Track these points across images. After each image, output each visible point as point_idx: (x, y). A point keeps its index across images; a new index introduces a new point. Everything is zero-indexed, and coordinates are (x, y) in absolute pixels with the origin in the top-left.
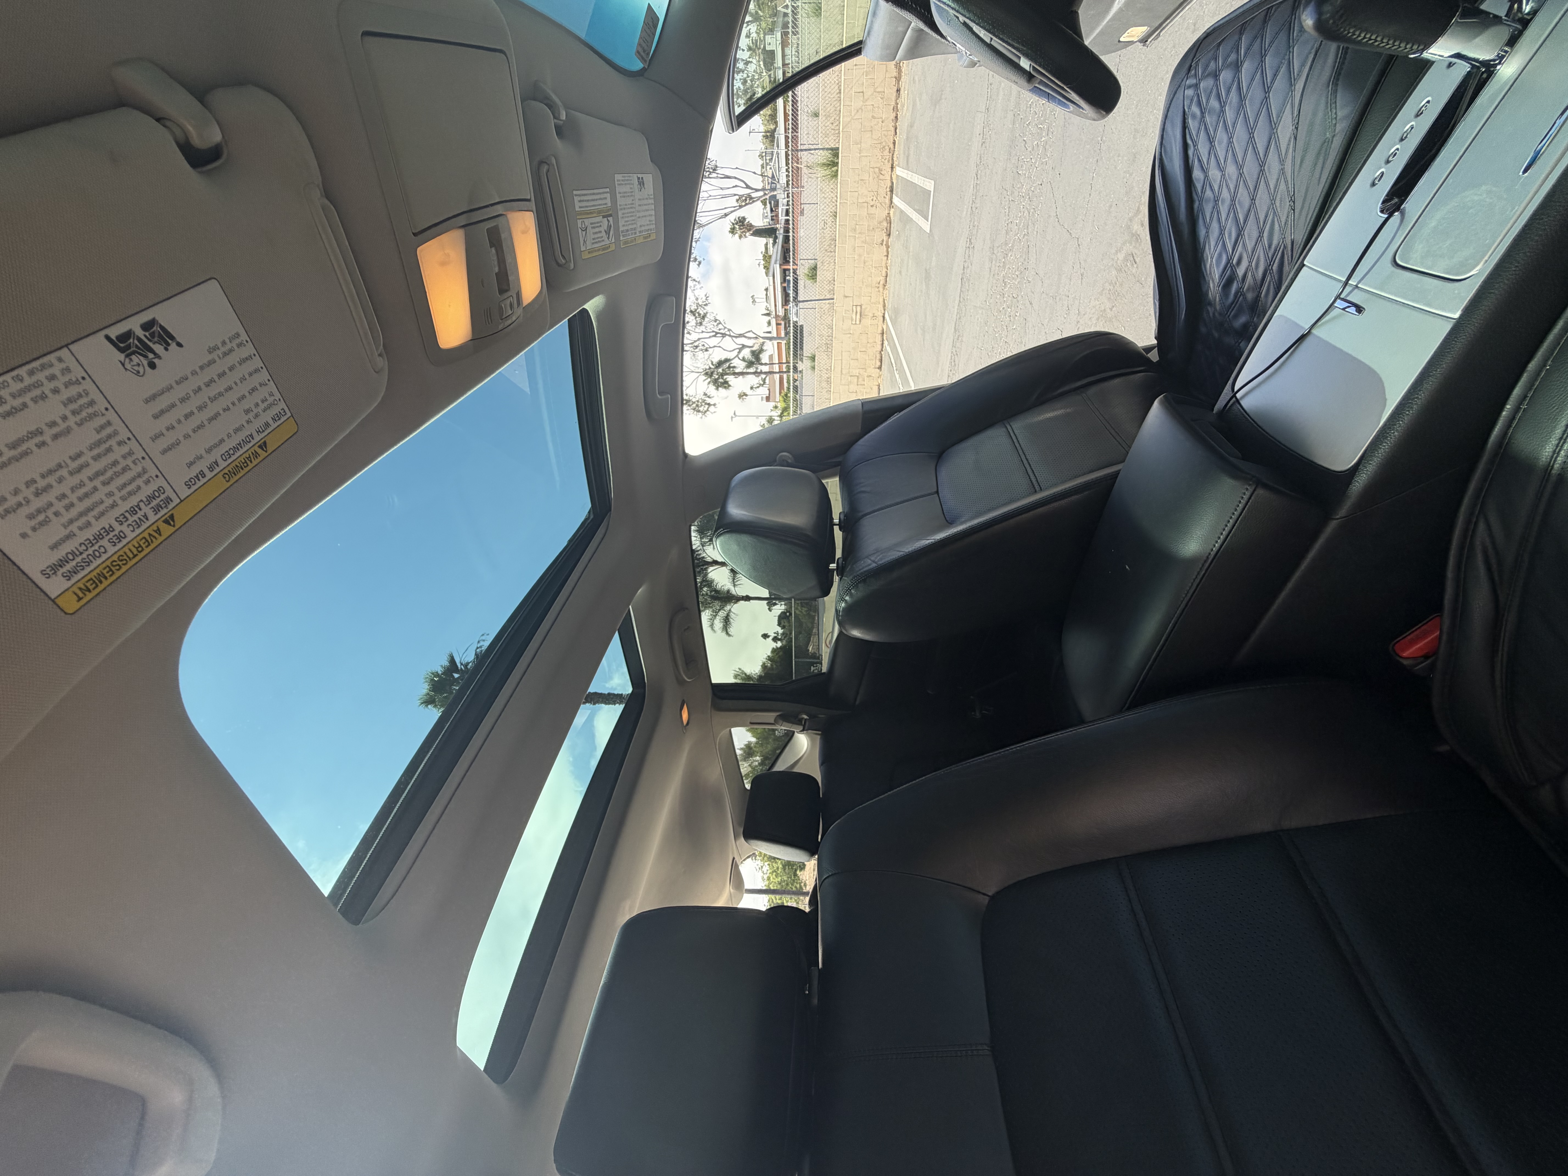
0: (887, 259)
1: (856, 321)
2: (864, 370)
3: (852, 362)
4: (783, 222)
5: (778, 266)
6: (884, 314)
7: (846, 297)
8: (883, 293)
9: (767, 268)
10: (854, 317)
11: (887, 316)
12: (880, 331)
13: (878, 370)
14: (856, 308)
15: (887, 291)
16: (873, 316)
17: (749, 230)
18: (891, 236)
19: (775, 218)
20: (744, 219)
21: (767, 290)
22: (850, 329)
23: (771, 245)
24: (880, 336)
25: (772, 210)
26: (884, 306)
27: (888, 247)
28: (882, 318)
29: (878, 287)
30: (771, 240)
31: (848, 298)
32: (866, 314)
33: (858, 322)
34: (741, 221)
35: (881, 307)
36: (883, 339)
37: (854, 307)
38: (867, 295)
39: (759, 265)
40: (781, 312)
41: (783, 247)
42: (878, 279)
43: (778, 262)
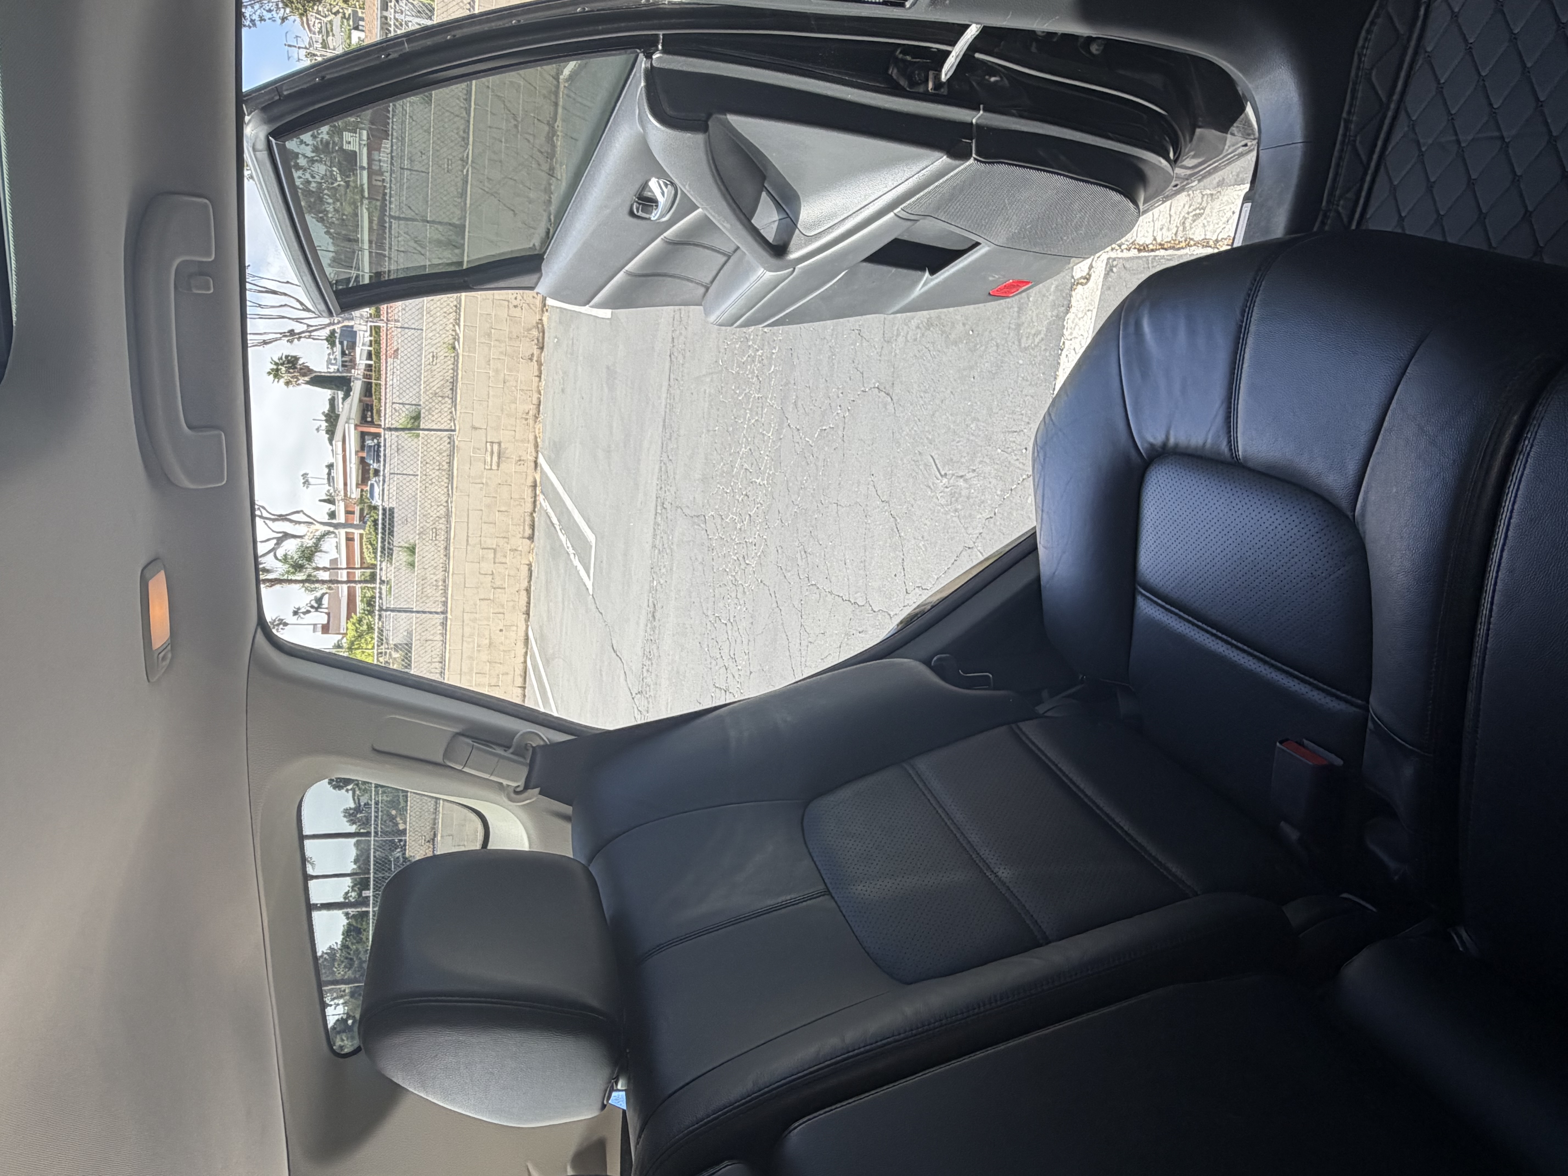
0: (540, 381)
1: (491, 465)
2: (505, 540)
3: (485, 526)
4: (362, 367)
5: (352, 427)
6: (536, 458)
7: (475, 428)
8: (534, 428)
9: (331, 432)
10: (488, 459)
11: (541, 460)
12: (530, 482)
13: (528, 542)
14: (492, 447)
15: (541, 425)
16: (520, 460)
17: (304, 375)
18: (545, 349)
19: (349, 363)
20: (296, 359)
21: (330, 466)
22: (481, 477)
23: (340, 401)
24: (530, 490)
25: (343, 354)
26: (536, 446)
27: (540, 364)
28: (533, 464)
29: (526, 419)
30: (341, 394)
31: (478, 431)
32: (508, 456)
33: (494, 467)
34: (292, 362)
35: (531, 448)
36: (535, 494)
37: (488, 444)
38: (509, 428)
39: (318, 430)
40: (355, 494)
41: (360, 401)
42: (527, 407)
43: (352, 421)
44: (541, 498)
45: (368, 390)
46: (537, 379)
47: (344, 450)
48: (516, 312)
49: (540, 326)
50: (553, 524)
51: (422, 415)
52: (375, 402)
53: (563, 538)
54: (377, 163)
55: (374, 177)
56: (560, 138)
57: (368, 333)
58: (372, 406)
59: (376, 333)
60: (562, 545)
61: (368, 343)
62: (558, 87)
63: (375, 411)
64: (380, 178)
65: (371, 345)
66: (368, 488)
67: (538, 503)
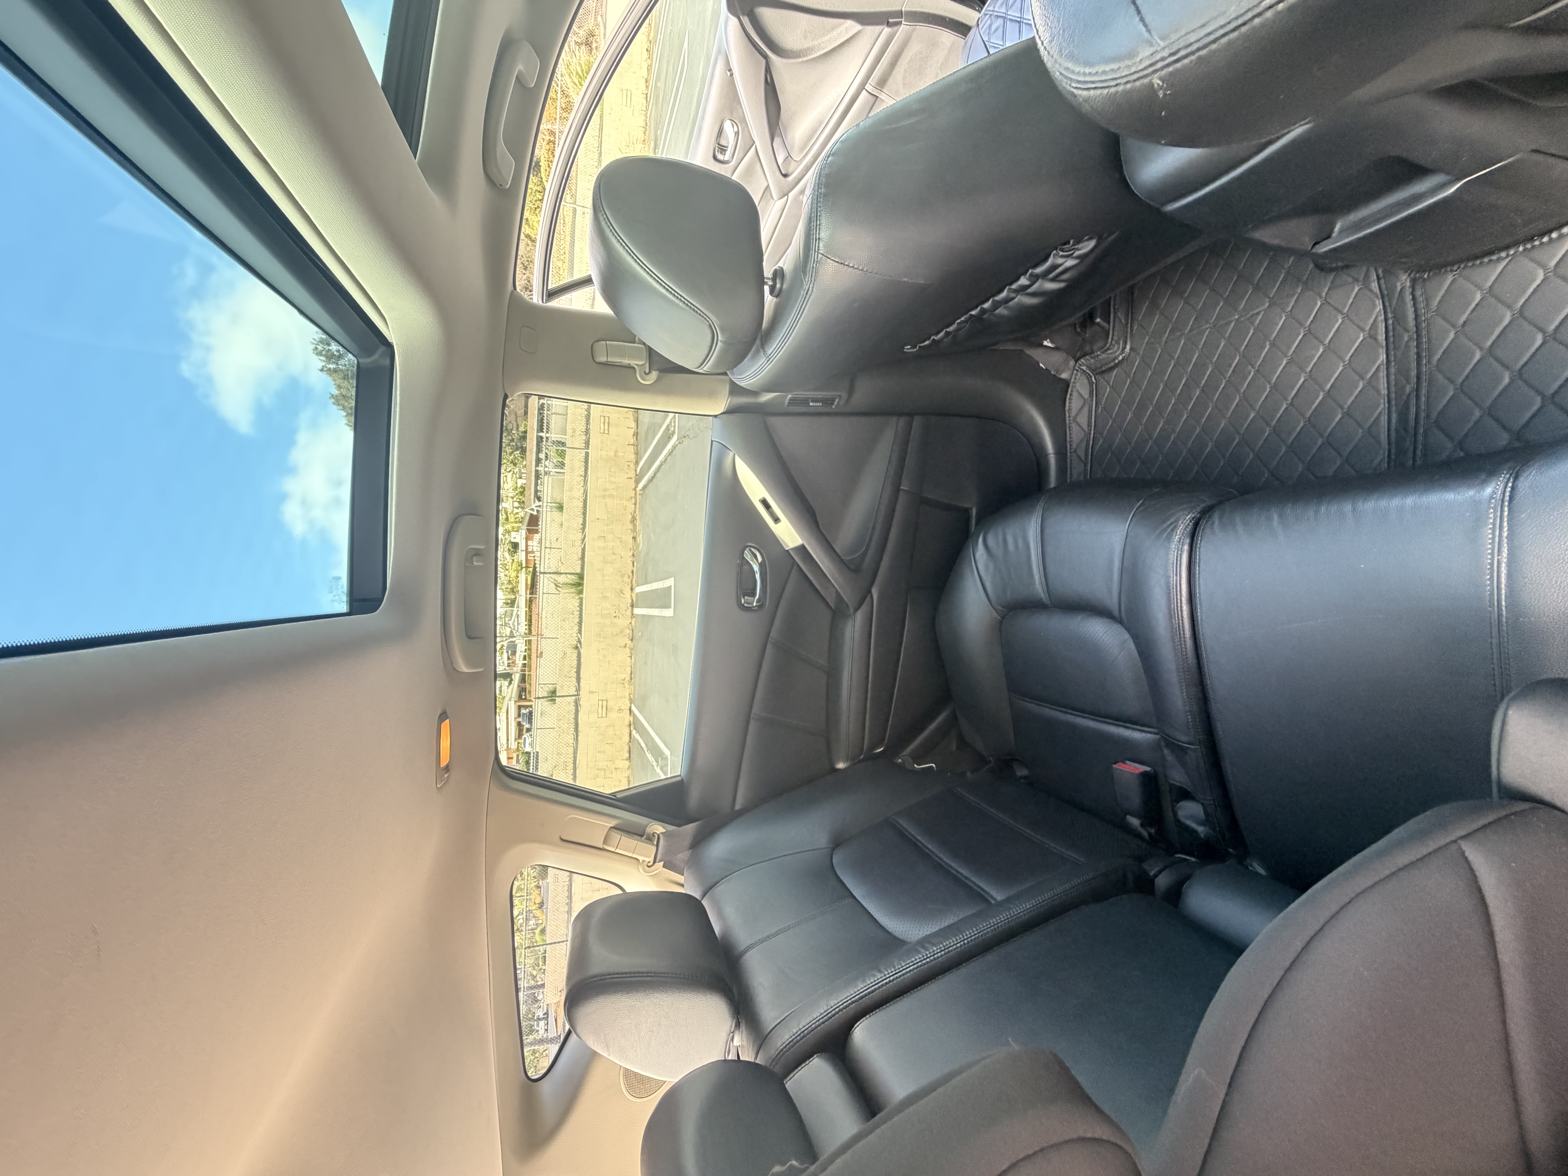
1: (602, 715)
2: (611, 762)
6: (630, 707)
7: (592, 693)
10: (600, 710)
11: (634, 708)
12: (627, 723)
14: (602, 703)
16: (620, 710)
22: (596, 723)
24: (627, 728)
28: (628, 711)
29: (624, 683)
31: (594, 694)
32: (612, 708)
33: (604, 716)
35: (627, 702)
36: (631, 730)
37: (600, 702)
38: (613, 690)
40: (513, 745)
41: (518, 686)
42: (623, 676)
43: (512, 699)
44: (634, 732)
45: (523, 679)
46: (630, 658)
47: (507, 718)
48: (616, 620)
49: (630, 627)
50: (642, 748)
51: (557, 689)
52: (528, 686)
53: (649, 756)
54: (531, 547)
55: (529, 555)
56: (638, 521)
57: (524, 644)
58: (525, 689)
59: (529, 644)
60: (649, 760)
61: (524, 651)
62: (636, 494)
63: (527, 692)
64: (532, 555)
65: (525, 652)
66: (522, 741)
67: (632, 736)
